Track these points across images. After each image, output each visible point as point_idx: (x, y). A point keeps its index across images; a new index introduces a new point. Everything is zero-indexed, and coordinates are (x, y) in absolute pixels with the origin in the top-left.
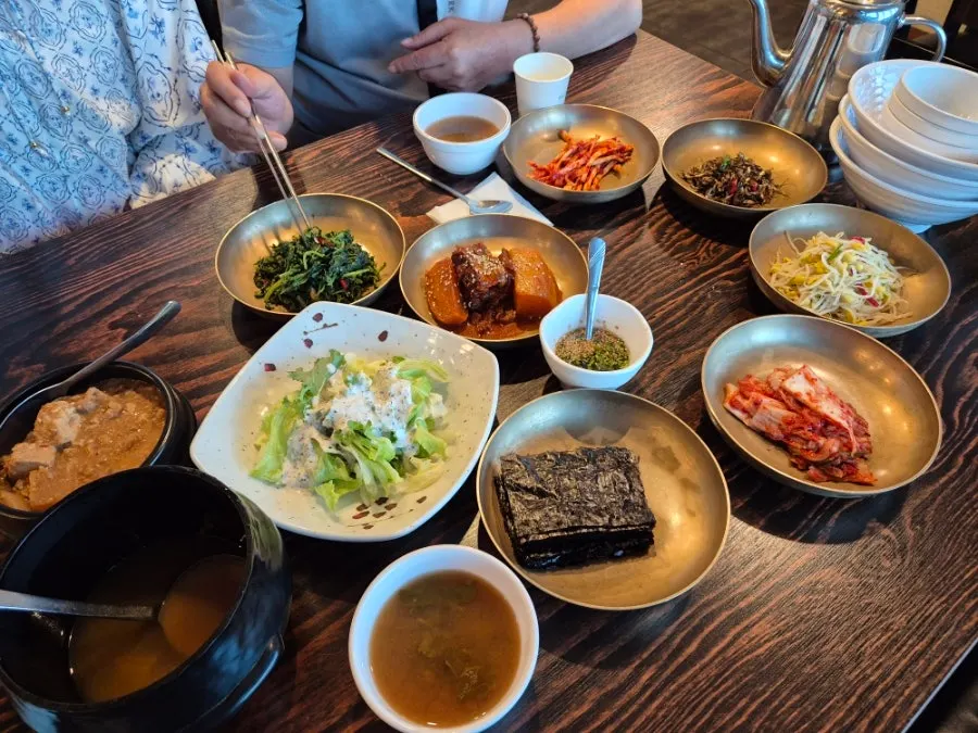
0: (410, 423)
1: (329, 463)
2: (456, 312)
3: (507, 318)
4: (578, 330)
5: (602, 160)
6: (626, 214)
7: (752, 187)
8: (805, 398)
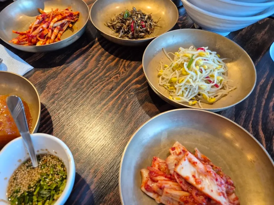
5: (60, 23)
6: (78, 52)
7: (142, 26)
8: (192, 180)
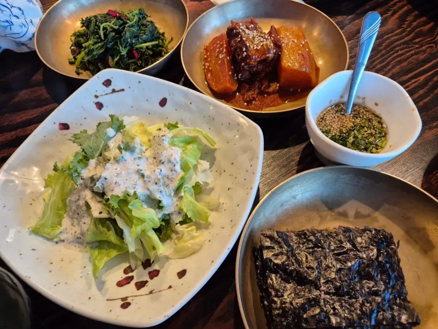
0: (178, 190)
1: (100, 226)
2: (227, 83)
3: (271, 90)
4: (337, 105)
